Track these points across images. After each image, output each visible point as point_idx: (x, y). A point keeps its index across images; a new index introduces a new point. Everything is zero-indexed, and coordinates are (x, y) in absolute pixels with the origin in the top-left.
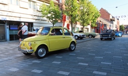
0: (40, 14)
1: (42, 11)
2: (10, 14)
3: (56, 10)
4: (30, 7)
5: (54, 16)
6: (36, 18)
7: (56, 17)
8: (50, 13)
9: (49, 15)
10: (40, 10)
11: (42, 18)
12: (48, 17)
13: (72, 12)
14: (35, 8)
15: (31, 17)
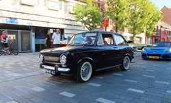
0: (73, 18)
1: (75, 14)
2: (36, 18)
3: (95, 11)
4: (61, 9)
5: (91, 20)
6: (68, 22)
7: (95, 21)
8: (86, 15)
9: (85, 19)
10: (74, 12)
11: (75, 23)
12: (83, 22)
13: (117, 14)
14: (66, 10)
15: (62, 21)
